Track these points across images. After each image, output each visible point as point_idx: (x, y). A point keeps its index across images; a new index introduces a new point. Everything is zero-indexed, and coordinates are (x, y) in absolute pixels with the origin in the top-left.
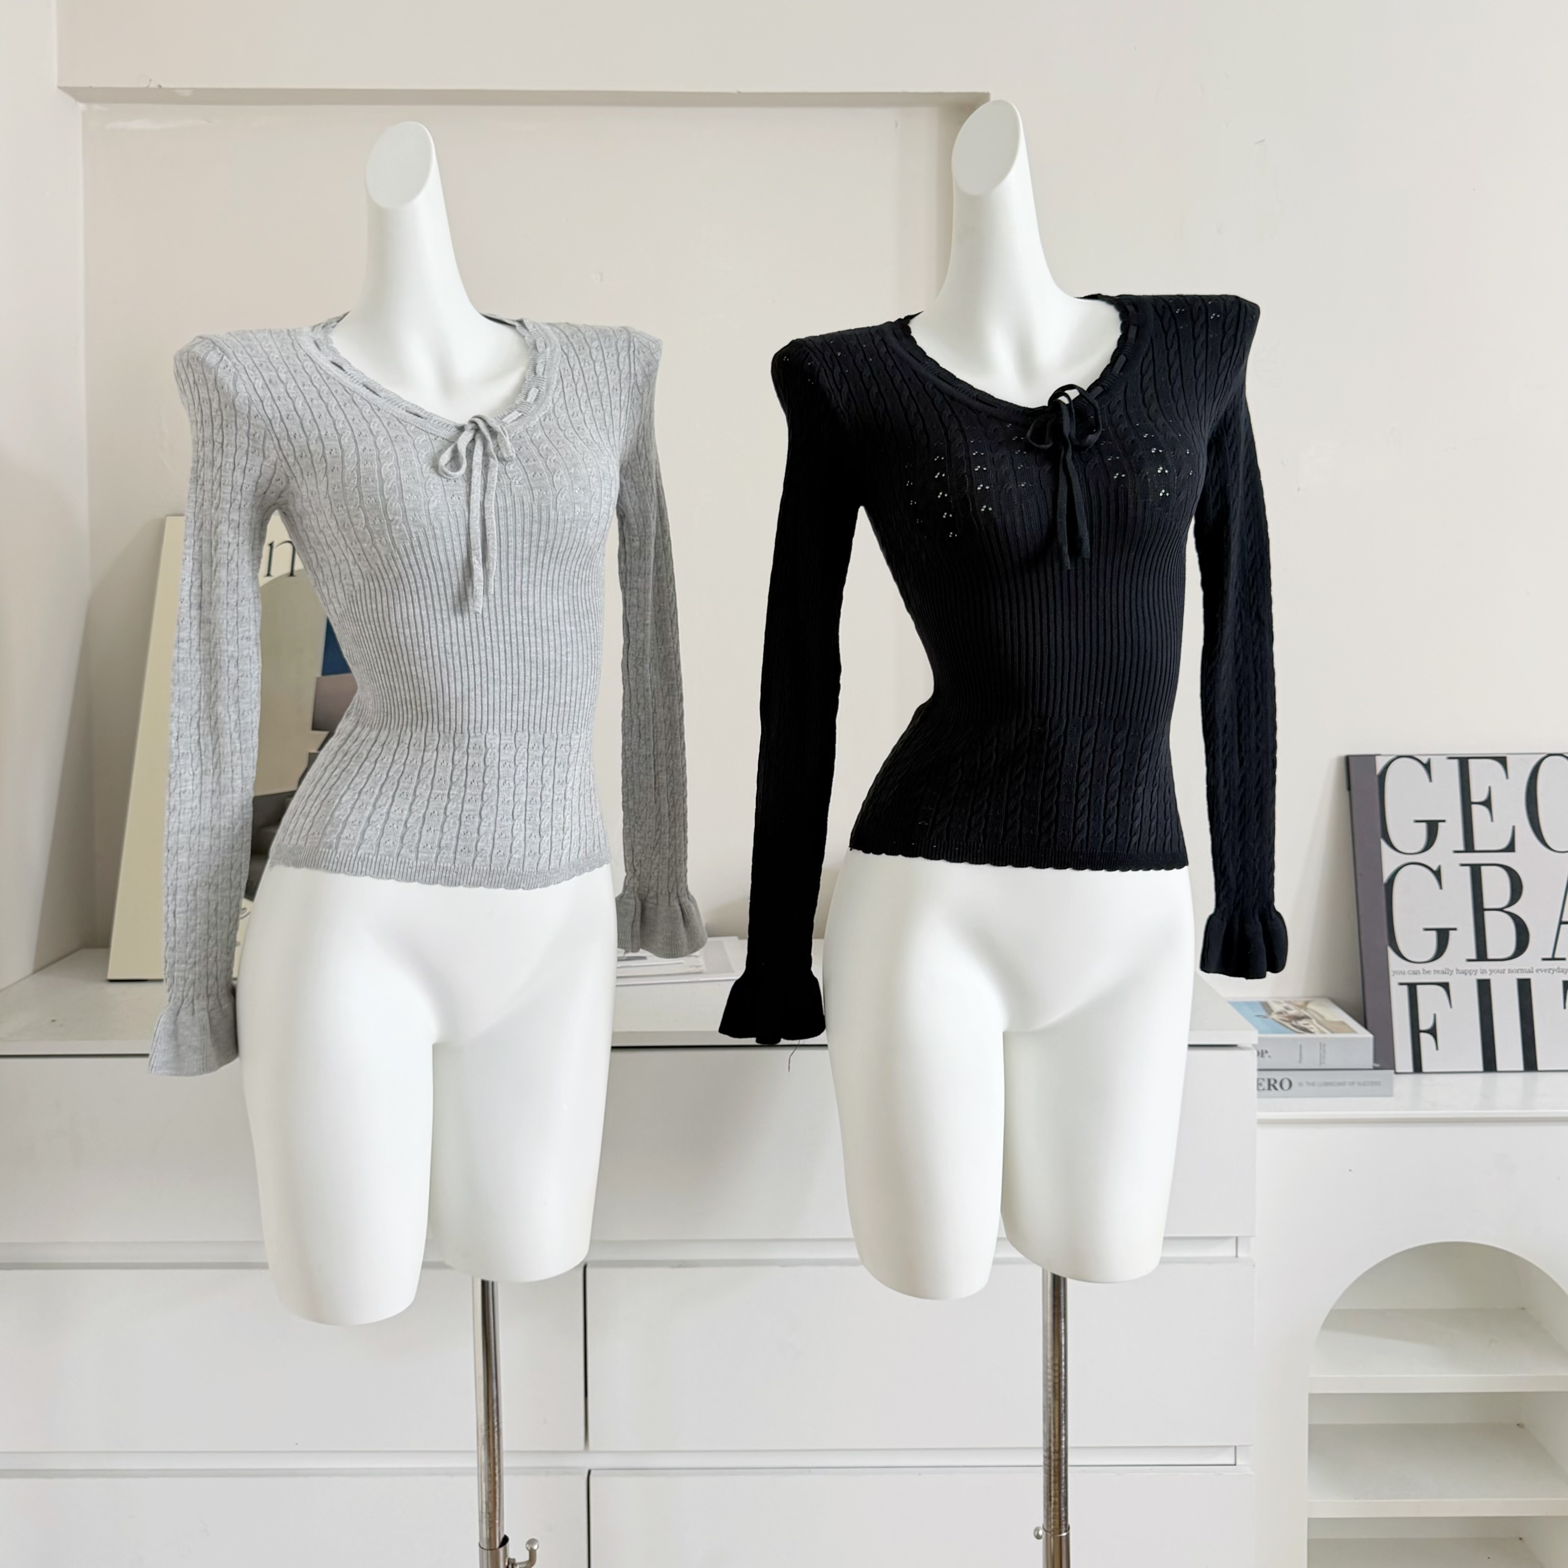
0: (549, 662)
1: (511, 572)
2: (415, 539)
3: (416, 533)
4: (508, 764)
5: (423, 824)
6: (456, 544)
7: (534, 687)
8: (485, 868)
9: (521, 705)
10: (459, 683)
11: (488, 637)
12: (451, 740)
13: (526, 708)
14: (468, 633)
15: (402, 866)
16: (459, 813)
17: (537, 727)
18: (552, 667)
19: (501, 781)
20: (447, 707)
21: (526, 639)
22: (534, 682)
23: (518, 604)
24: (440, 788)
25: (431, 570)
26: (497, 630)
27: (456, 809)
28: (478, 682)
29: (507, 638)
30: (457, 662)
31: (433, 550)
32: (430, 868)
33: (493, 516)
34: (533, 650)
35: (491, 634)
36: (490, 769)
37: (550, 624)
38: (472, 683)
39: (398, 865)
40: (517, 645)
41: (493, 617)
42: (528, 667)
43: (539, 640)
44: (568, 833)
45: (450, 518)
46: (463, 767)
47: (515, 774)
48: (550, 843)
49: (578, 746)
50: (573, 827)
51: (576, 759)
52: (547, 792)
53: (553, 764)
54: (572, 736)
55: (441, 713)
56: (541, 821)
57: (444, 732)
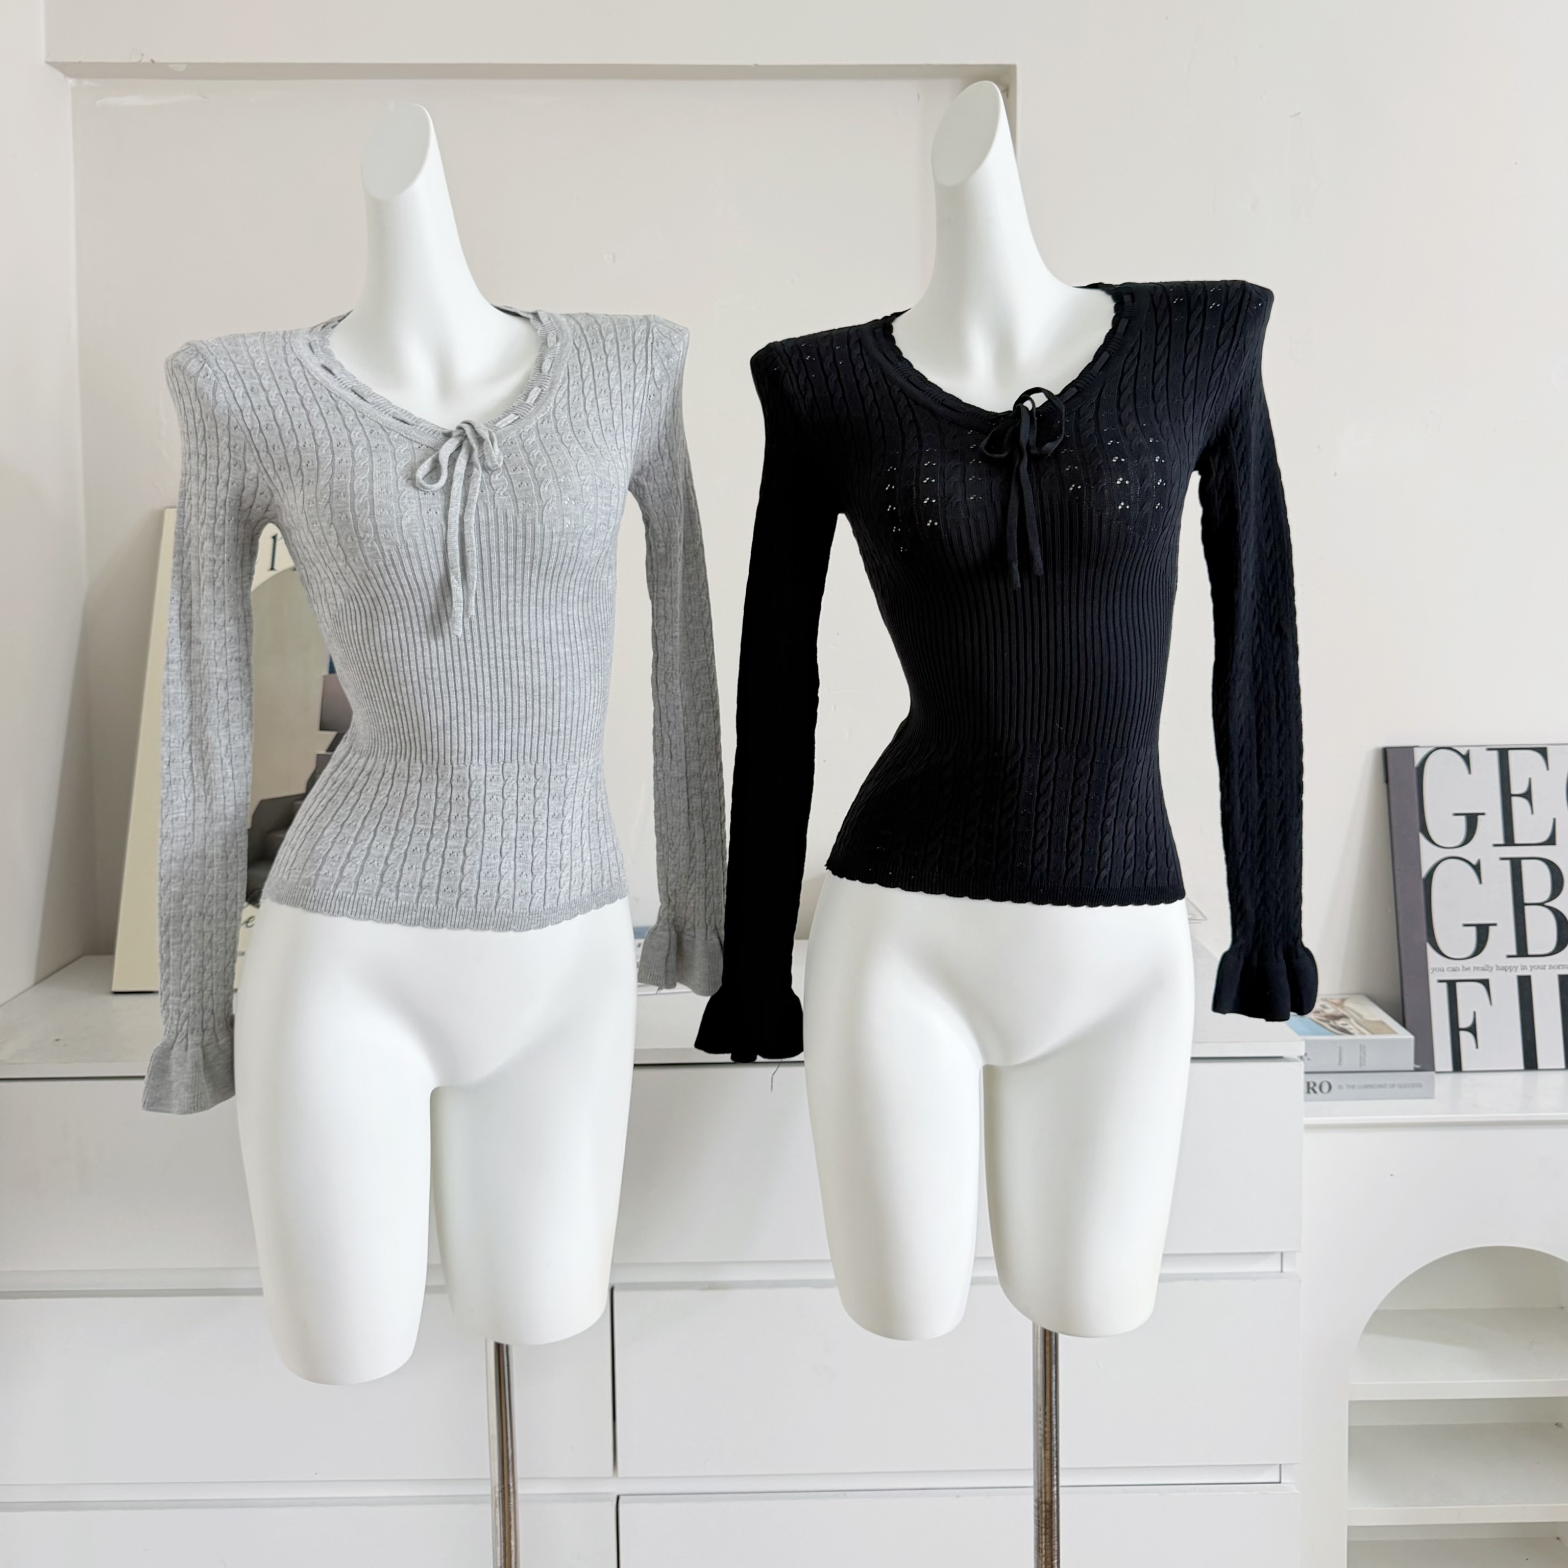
0: (540, 687)
1: (496, 591)
2: (388, 557)
3: (389, 551)
4: (495, 797)
5: (404, 862)
6: (433, 561)
7: (523, 714)
8: (470, 909)
9: (508, 734)
10: (440, 711)
11: (471, 661)
12: (434, 771)
13: (515, 737)
14: (449, 657)
15: (382, 906)
16: (443, 849)
17: (528, 758)
18: (543, 692)
19: (488, 816)
20: (428, 736)
21: (514, 662)
22: (523, 709)
23: (504, 625)
24: (423, 822)
25: (408, 591)
26: (481, 654)
27: (439, 846)
29: (492, 662)
30: (438, 688)
31: (408, 569)
32: (411, 908)
33: (473, 531)
34: (522, 674)
35: (474, 658)
36: (476, 803)
37: (541, 645)
38: (454, 711)
39: (378, 905)
40: (503, 669)
41: (476, 638)
43: (528, 664)
44: (567, 870)
45: (426, 534)
46: (447, 800)
47: (503, 808)
48: (544, 882)
49: (575, 776)
50: (574, 863)
51: (574, 790)
52: (541, 827)
53: (547, 797)
54: (569, 766)
55: (423, 743)
56: (534, 858)
57: (427, 763)
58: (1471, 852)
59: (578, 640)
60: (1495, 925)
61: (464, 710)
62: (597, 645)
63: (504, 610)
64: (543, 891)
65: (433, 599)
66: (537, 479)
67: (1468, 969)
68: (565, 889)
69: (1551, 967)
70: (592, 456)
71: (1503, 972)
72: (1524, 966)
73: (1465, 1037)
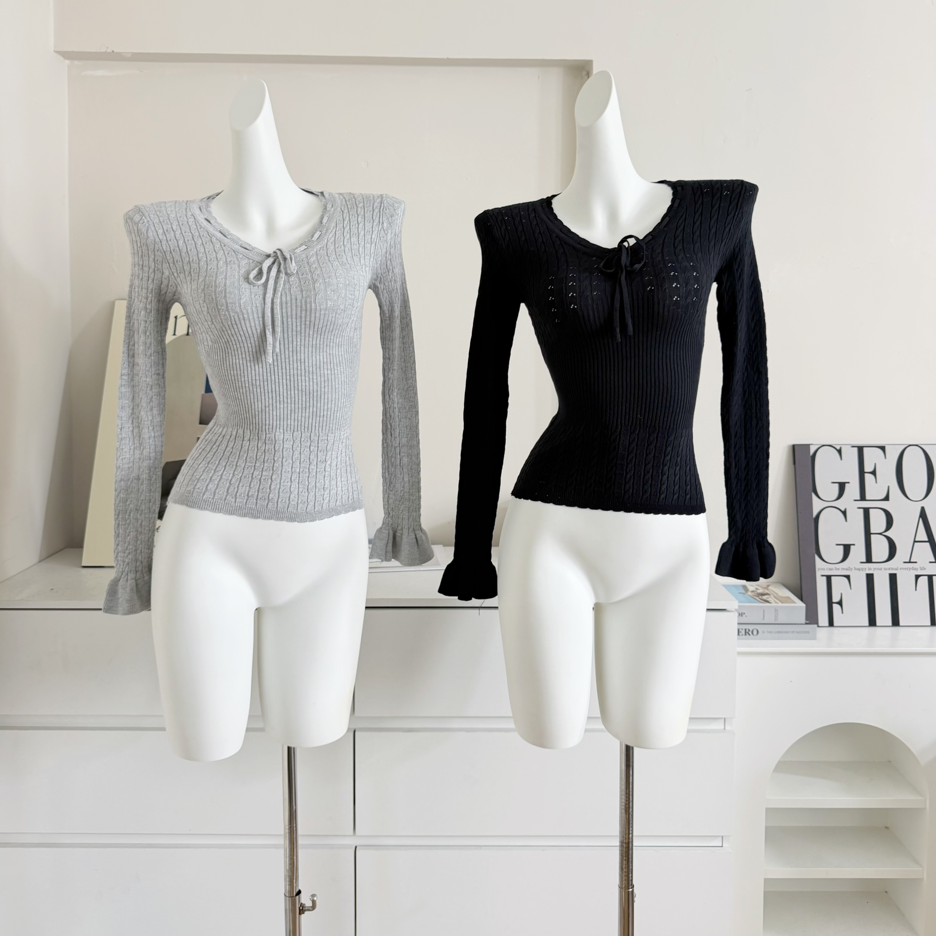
1: (290, 339)
2: (233, 319)
3: (234, 316)
4: (288, 450)
5: (240, 482)
6: (257, 322)
7: (304, 406)
8: (274, 509)
9: (296, 415)
10: (260, 403)
11: (277, 376)
12: (257, 435)
13: (300, 418)
14: (265, 374)
15: (227, 506)
16: (260, 477)
17: (306, 429)
18: (315, 394)
19: (284, 460)
20: (254, 416)
21: (299, 378)
22: (304, 403)
23: (295, 358)
24: (250, 462)
25: (243, 338)
26: (283, 373)
27: (258, 475)
29: (288, 377)
30: (259, 390)
31: (244, 326)
32: (242, 507)
33: (279, 307)
34: (304, 384)
35: (278, 375)
36: (278, 453)
37: (314, 369)
38: (267, 403)
39: (225, 505)
40: (294, 381)
41: (280, 364)
42: (300, 394)
43: (307, 379)
44: (327, 491)
45: (253, 308)
46: (263, 451)
47: (293, 456)
48: (314, 496)
49: (333, 441)
50: (331, 488)
51: (332, 448)
52: (313, 467)
53: (316, 451)
54: (329, 435)
55: (251, 419)
56: (309, 483)
57: (253, 430)
58: (841, 504)
60: (854, 545)
61: (272, 402)
62: (346, 371)
63: (295, 350)
64: (314, 501)
65: (257, 343)
66: (313, 280)
67: (838, 569)
68: (326, 501)
69: (885, 569)
70: (345, 268)
71: (858, 571)
72: (870, 568)
73: (836, 607)
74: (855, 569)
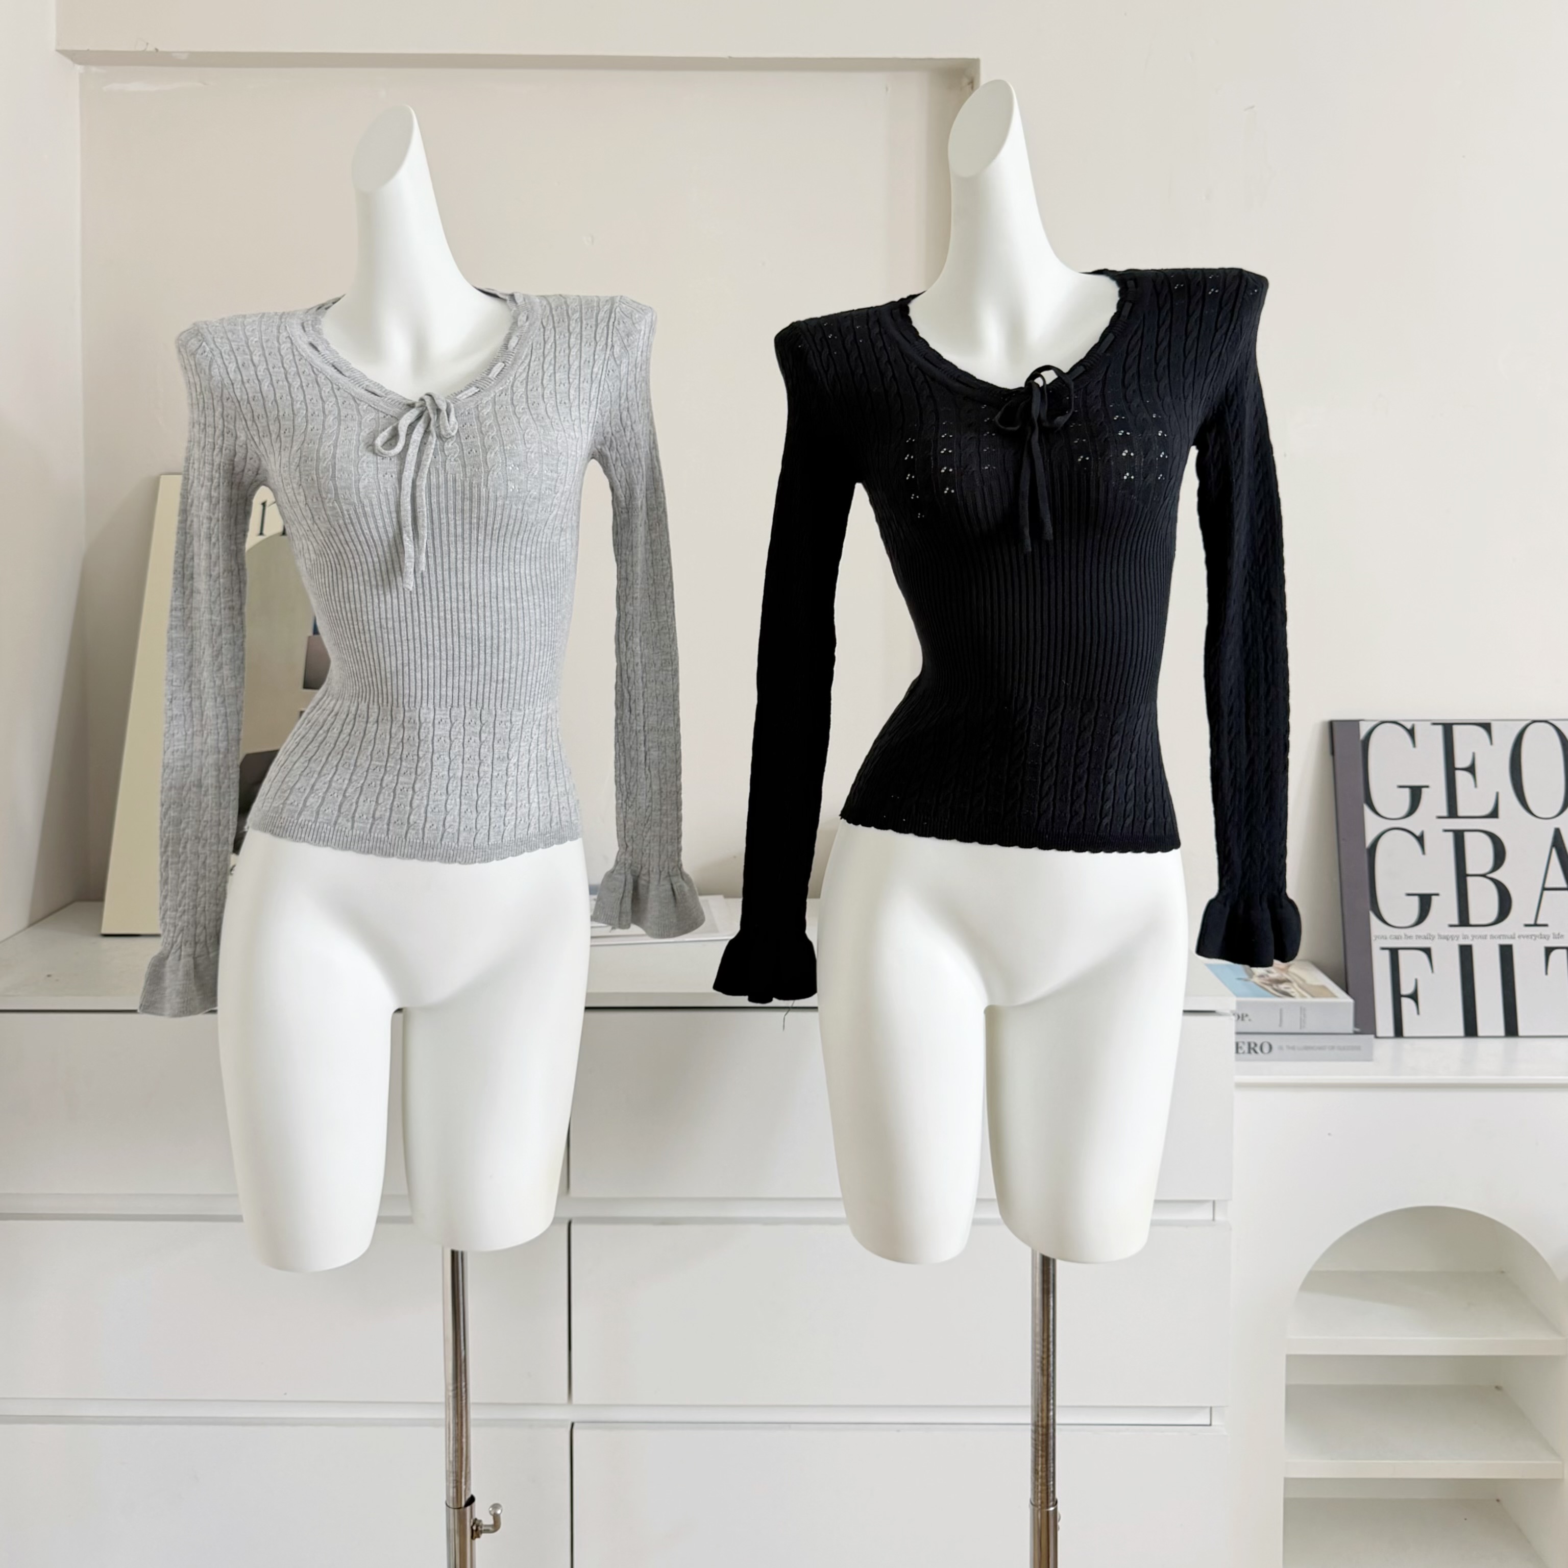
0: (485, 639)
1: (445, 548)
2: (348, 517)
3: (348, 511)
4: (443, 738)
5: (360, 794)
6: (387, 520)
7: (469, 663)
8: (418, 841)
9: (456, 680)
10: (393, 658)
11: (422, 612)
12: (389, 713)
13: (462, 684)
15: (339, 834)
16: (394, 785)
17: (473, 703)
19: (435, 756)
20: (384, 681)
21: (461, 615)
22: (469, 658)
23: (453, 580)
24: (378, 760)
25: (366, 548)
26: (432, 607)
27: (391, 782)
28: (412, 657)
29: (442, 614)
30: (391, 637)
31: (365, 527)
32: (364, 837)
33: (424, 494)
34: (468, 626)
35: (425, 609)
36: (425, 743)
37: (487, 600)
38: (406, 658)
39: (335, 833)
40: (452, 621)
41: (427, 592)
42: (463, 643)
43: (475, 617)
44: (512, 810)
45: (381, 495)
46: (399, 740)
47: (450, 749)
48: (488, 819)
49: (521, 723)
50: (519, 804)
51: (519, 735)
52: (486, 768)
53: (492, 740)
54: (514, 713)
55: (380, 687)
56: (478, 796)
57: (383, 705)
58: (1415, 823)
59: (524, 596)
60: (1437, 895)
61: (415, 657)
62: (544, 601)
63: (453, 566)
64: (487, 827)
65: (388, 555)
66: (484, 446)
67: (1410, 937)
68: (510, 827)
69: (1492, 937)
70: (541, 426)
71: (1446, 940)
72: (1465, 935)
73: (1407, 1004)
74: (1440, 937)
